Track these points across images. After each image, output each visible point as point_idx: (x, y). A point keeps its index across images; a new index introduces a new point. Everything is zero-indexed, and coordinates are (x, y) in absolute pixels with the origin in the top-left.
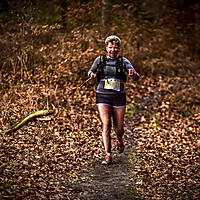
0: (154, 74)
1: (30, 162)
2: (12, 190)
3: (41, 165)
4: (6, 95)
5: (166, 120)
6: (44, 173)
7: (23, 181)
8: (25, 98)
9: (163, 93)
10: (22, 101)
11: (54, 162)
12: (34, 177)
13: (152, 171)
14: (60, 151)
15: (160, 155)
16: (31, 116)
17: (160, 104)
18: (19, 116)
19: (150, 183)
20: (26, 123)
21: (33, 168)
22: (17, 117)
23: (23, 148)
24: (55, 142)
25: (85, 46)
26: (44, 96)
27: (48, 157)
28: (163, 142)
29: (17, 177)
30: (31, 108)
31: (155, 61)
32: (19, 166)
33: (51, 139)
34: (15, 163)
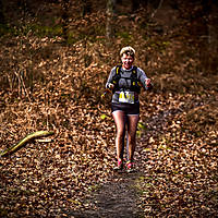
0: (164, 91)
1: (29, 187)
3: (41, 192)
4: (2, 114)
5: (177, 141)
6: (44, 199)
7: (21, 208)
8: (23, 117)
9: (174, 112)
10: (19, 121)
11: (54, 187)
12: (33, 204)
13: (162, 197)
14: (62, 176)
15: (170, 179)
16: (29, 137)
17: (170, 124)
18: (16, 137)
19: (160, 210)
20: (24, 145)
21: (32, 194)
22: (14, 138)
23: (21, 172)
24: (56, 165)
25: (89, 60)
26: (43, 115)
27: (48, 182)
28: (174, 165)
29: (14, 204)
30: (29, 128)
31: (164, 76)
32: (15, 192)
33: (51, 162)
34: (12, 188)
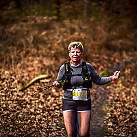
0: (121, 50)
1: (35, 110)
2: (23, 129)
3: (43, 112)
4: (19, 64)
5: (128, 81)
6: (45, 117)
7: (31, 122)
8: (32, 66)
9: (126, 63)
10: (30, 69)
11: (52, 110)
12: (38, 120)
13: (119, 116)
14: (56, 103)
15: (124, 106)
16: (36, 78)
17: (124, 71)
18: (28, 79)
19: (117, 125)
20: (33, 84)
21: (38, 114)
22: (26, 79)
23: (31, 100)
24: (53, 96)
25: (73, 31)
26: (44, 65)
27: (48, 107)
28: (126, 97)
29: (27, 120)
30: (36, 73)
31: (121, 41)
32: (28, 113)
33: (50, 94)
34: (25, 110)
